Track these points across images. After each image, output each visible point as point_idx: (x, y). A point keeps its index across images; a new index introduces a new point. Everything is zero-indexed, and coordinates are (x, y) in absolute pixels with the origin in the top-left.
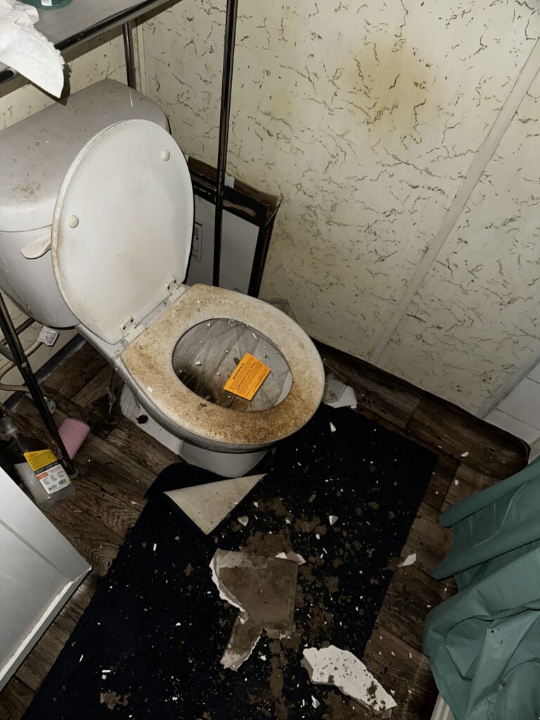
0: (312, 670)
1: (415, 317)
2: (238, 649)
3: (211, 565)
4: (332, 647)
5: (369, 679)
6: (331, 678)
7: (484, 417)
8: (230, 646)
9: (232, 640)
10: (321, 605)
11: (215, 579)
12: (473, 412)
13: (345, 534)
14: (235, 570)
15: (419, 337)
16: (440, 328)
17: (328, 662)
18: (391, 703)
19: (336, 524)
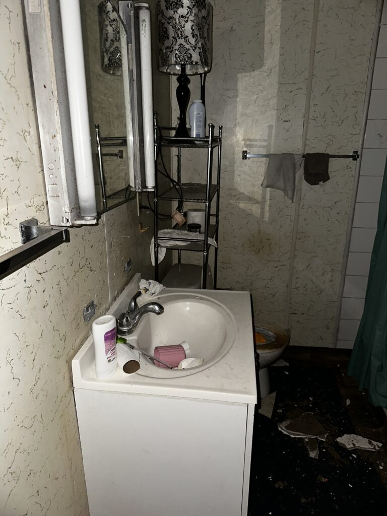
0: (345, 445)
1: (293, 313)
2: (313, 449)
3: (280, 429)
4: (345, 435)
5: (366, 440)
6: (354, 444)
7: (336, 346)
8: (309, 449)
9: (308, 448)
10: (330, 425)
11: (285, 433)
12: (331, 346)
13: (319, 401)
14: (290, 424)
15: (298, 322)
16: (303, 314)
17: (347, 440)
18: (380, 445)
19: (314, 399)
